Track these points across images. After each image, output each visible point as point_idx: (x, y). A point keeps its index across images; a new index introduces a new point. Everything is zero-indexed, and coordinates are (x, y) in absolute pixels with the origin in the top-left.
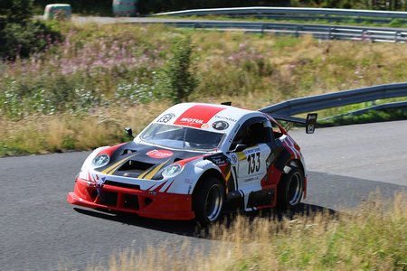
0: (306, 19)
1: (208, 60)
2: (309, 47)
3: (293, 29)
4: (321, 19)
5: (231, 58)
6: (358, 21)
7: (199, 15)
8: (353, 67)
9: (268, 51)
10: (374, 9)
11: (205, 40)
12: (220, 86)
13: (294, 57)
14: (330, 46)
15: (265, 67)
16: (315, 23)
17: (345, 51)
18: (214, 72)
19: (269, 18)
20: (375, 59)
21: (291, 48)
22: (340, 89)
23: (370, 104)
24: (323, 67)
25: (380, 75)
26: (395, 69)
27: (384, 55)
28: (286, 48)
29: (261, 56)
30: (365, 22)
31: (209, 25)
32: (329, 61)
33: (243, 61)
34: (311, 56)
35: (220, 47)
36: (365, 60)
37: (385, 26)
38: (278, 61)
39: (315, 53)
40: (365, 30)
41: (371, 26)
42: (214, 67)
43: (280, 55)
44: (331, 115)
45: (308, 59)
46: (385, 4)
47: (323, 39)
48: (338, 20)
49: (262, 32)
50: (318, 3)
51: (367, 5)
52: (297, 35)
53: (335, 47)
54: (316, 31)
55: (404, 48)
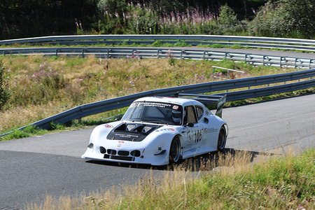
0: (89, 43)
1: (16, 78)
2: (93, 64)
3: (80, 52)
4: (101, 43)
5: (34, 76)
6: (129, 43)
7: (7, 44)
8: (128, 79)
9: (61, 70)
10: (140, 34)
11: (13, 63)
12: (26, 98)
13: (82, 72)
14: (108, 63)
15: (60, 81)
16: (96, 46)
17: (121, 67)
18: (21, 87)
19: (61, 44)
20: (143, 71)
21: (79, 66)
22: (118, 95)
24: (105, 80)
25: (148, 84)
26: (159, 78)
27: (149, 69)
28: (76, 66)
29: (57, 73)
30: (134, 44)
31: (15, 52)
32: (108, 75)
33: (43, 78)
34: (95, 72)
35: (25, 67)
36: (135, 73)
37: (149, 46)
38: (70, 76)
39: (98, 69)
40: (134, 49)
41: (139, 47)
42: (21, 84)
43: (71, 71)
44: (113, 115)
45: (92, 74)
46: (149, 29)
47: (103, 58)
48: (114, 43)
49: (57, 55)
50: (98, 31)
51: (135, 31)
52: (83, 56)
53: (112, 64)
54: (98, 52)
55: (165, 62)
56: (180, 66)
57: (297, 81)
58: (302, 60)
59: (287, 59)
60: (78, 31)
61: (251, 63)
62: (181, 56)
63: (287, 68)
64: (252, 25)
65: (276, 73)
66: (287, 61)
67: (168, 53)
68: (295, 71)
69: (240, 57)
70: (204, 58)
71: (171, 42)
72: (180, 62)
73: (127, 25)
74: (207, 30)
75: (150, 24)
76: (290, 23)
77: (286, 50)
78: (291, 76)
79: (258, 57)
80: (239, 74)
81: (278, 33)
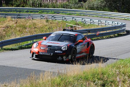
0: (8, 11)
2: (10, 21)
3: (4, 15)
4: (14, 11)
6: (27, 12)
8: (26, 28)
10: (32, 7)
13: (4, 25)
14: (17, 21)
16: (12, 13)
17: (23, 23)
20: (33, 25)
21: (3, 22)
22: (21, 36)
23: (32, 41)
24: (15, 29)
25: (36, 31)
26: (41, 29)
27: (37, 24)
28: (1, 22)
30: (30, 12)
34: (11, 25)
36: (30, 26)
37: (37, 13)
39: (12, 24)
40: (29, 15)
41: (32, 13)
44: (18, 46)
45: (9, 26)
46: (37, 5)
47: (15, 18)
48: (20, 11)
50: (12, 5)
51: (30, 6)
52: (5, 17)
53: (19, 21)
54: (12, 15)
55: (44, 21)
56: (51, 23)
57: (105, 32)
58: (108, 22)
59: (101, 21)
60: (3, 5)
61: (84, 23)
62: (52, 19)
63: (101, 25)
64: (86, 4)
65: (96, 28)
66: (101, 22)
67: (45, 17)
68: (105, 27)
69: (79, 20)
70: (63, 20)
71: (47, 12)
72: (51, 22)
73: (26, 3)
74: (64, 6)
75: (37, 3)
76: (103, 4)
77: (101, 17)
78: (103, 29)
79: (88, 20)
80: (79, 28)
81: (98, 9)
